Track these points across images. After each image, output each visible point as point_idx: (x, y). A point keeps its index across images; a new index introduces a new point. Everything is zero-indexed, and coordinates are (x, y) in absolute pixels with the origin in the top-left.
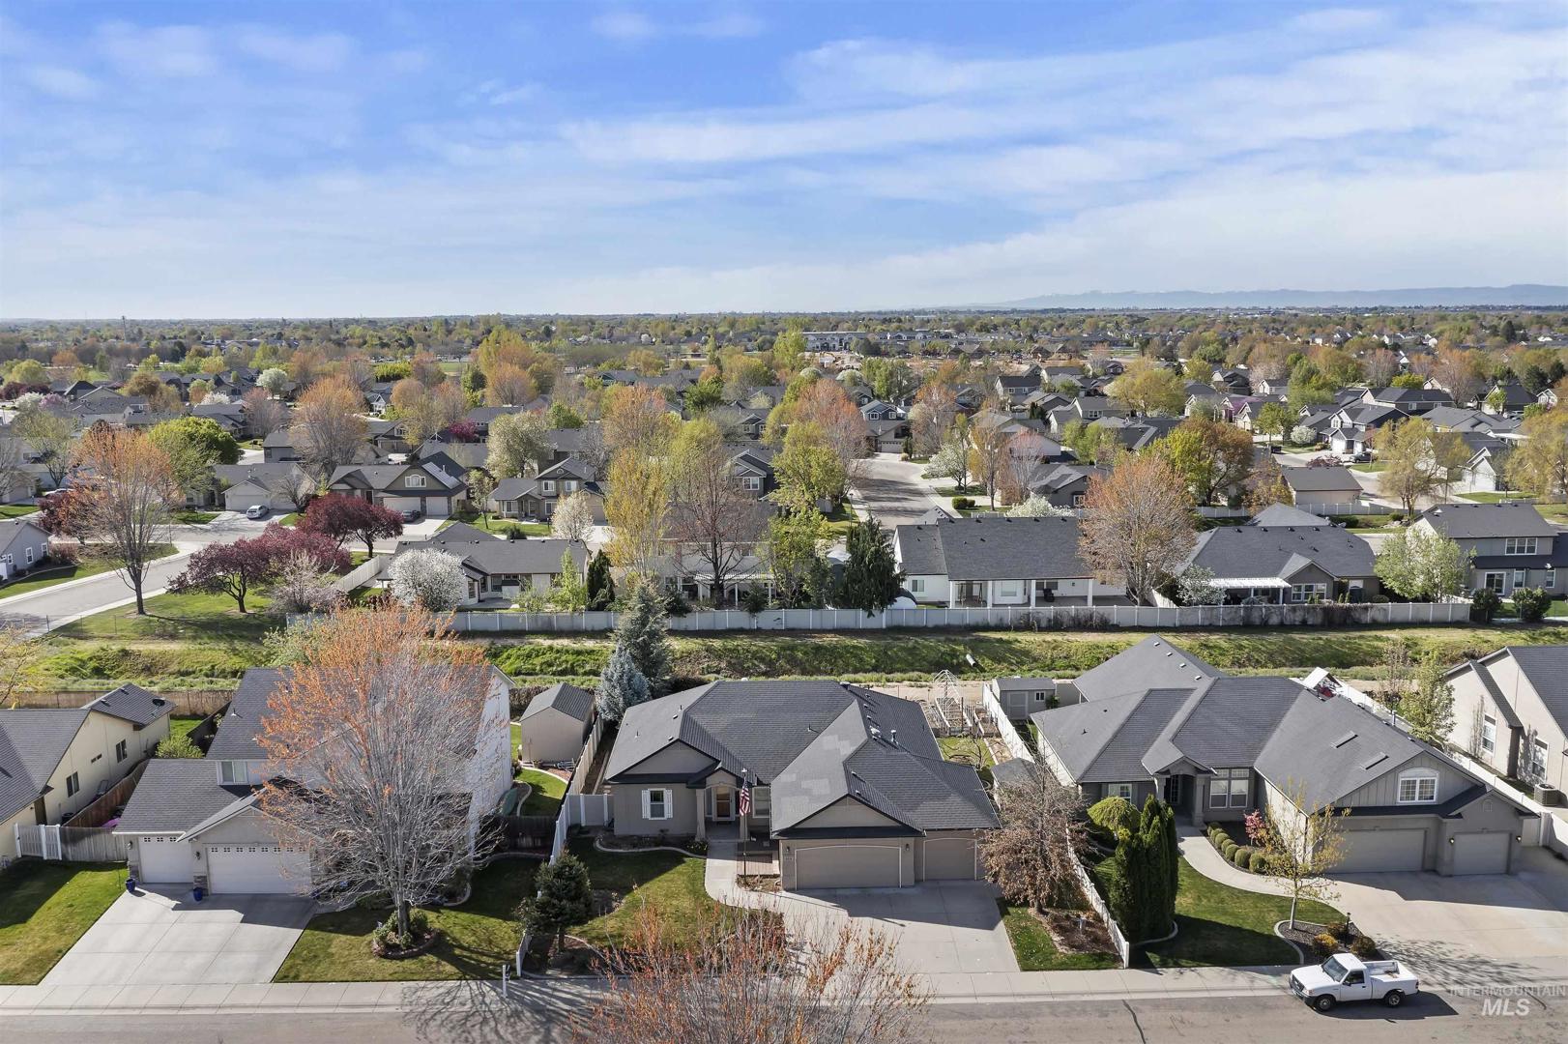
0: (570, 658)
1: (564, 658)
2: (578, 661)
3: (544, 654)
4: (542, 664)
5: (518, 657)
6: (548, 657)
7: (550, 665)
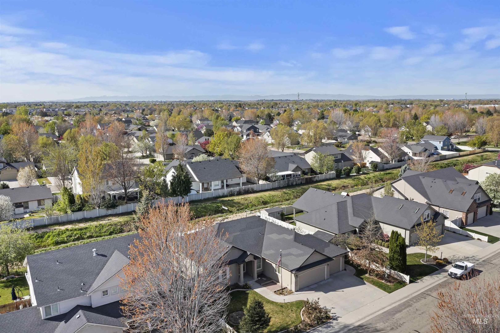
0: (78, 232)
1: (75, 233)
2: (82, 233)
3: (65, 233)
4: (67, 237)
5: (54, 236)
6: (68, 233)
7: (71, 236)
